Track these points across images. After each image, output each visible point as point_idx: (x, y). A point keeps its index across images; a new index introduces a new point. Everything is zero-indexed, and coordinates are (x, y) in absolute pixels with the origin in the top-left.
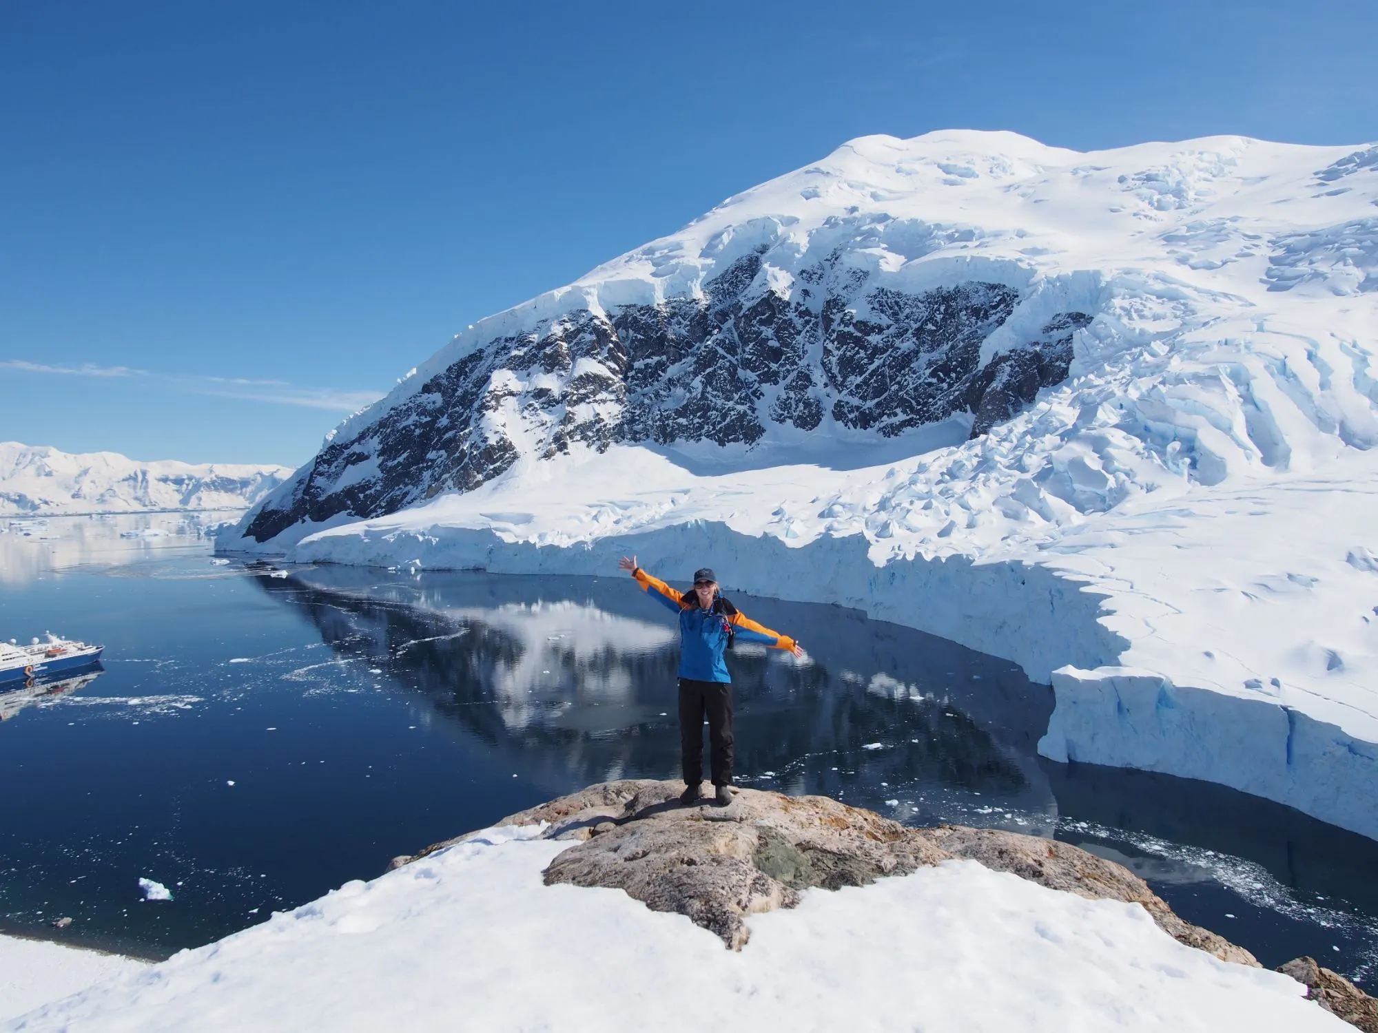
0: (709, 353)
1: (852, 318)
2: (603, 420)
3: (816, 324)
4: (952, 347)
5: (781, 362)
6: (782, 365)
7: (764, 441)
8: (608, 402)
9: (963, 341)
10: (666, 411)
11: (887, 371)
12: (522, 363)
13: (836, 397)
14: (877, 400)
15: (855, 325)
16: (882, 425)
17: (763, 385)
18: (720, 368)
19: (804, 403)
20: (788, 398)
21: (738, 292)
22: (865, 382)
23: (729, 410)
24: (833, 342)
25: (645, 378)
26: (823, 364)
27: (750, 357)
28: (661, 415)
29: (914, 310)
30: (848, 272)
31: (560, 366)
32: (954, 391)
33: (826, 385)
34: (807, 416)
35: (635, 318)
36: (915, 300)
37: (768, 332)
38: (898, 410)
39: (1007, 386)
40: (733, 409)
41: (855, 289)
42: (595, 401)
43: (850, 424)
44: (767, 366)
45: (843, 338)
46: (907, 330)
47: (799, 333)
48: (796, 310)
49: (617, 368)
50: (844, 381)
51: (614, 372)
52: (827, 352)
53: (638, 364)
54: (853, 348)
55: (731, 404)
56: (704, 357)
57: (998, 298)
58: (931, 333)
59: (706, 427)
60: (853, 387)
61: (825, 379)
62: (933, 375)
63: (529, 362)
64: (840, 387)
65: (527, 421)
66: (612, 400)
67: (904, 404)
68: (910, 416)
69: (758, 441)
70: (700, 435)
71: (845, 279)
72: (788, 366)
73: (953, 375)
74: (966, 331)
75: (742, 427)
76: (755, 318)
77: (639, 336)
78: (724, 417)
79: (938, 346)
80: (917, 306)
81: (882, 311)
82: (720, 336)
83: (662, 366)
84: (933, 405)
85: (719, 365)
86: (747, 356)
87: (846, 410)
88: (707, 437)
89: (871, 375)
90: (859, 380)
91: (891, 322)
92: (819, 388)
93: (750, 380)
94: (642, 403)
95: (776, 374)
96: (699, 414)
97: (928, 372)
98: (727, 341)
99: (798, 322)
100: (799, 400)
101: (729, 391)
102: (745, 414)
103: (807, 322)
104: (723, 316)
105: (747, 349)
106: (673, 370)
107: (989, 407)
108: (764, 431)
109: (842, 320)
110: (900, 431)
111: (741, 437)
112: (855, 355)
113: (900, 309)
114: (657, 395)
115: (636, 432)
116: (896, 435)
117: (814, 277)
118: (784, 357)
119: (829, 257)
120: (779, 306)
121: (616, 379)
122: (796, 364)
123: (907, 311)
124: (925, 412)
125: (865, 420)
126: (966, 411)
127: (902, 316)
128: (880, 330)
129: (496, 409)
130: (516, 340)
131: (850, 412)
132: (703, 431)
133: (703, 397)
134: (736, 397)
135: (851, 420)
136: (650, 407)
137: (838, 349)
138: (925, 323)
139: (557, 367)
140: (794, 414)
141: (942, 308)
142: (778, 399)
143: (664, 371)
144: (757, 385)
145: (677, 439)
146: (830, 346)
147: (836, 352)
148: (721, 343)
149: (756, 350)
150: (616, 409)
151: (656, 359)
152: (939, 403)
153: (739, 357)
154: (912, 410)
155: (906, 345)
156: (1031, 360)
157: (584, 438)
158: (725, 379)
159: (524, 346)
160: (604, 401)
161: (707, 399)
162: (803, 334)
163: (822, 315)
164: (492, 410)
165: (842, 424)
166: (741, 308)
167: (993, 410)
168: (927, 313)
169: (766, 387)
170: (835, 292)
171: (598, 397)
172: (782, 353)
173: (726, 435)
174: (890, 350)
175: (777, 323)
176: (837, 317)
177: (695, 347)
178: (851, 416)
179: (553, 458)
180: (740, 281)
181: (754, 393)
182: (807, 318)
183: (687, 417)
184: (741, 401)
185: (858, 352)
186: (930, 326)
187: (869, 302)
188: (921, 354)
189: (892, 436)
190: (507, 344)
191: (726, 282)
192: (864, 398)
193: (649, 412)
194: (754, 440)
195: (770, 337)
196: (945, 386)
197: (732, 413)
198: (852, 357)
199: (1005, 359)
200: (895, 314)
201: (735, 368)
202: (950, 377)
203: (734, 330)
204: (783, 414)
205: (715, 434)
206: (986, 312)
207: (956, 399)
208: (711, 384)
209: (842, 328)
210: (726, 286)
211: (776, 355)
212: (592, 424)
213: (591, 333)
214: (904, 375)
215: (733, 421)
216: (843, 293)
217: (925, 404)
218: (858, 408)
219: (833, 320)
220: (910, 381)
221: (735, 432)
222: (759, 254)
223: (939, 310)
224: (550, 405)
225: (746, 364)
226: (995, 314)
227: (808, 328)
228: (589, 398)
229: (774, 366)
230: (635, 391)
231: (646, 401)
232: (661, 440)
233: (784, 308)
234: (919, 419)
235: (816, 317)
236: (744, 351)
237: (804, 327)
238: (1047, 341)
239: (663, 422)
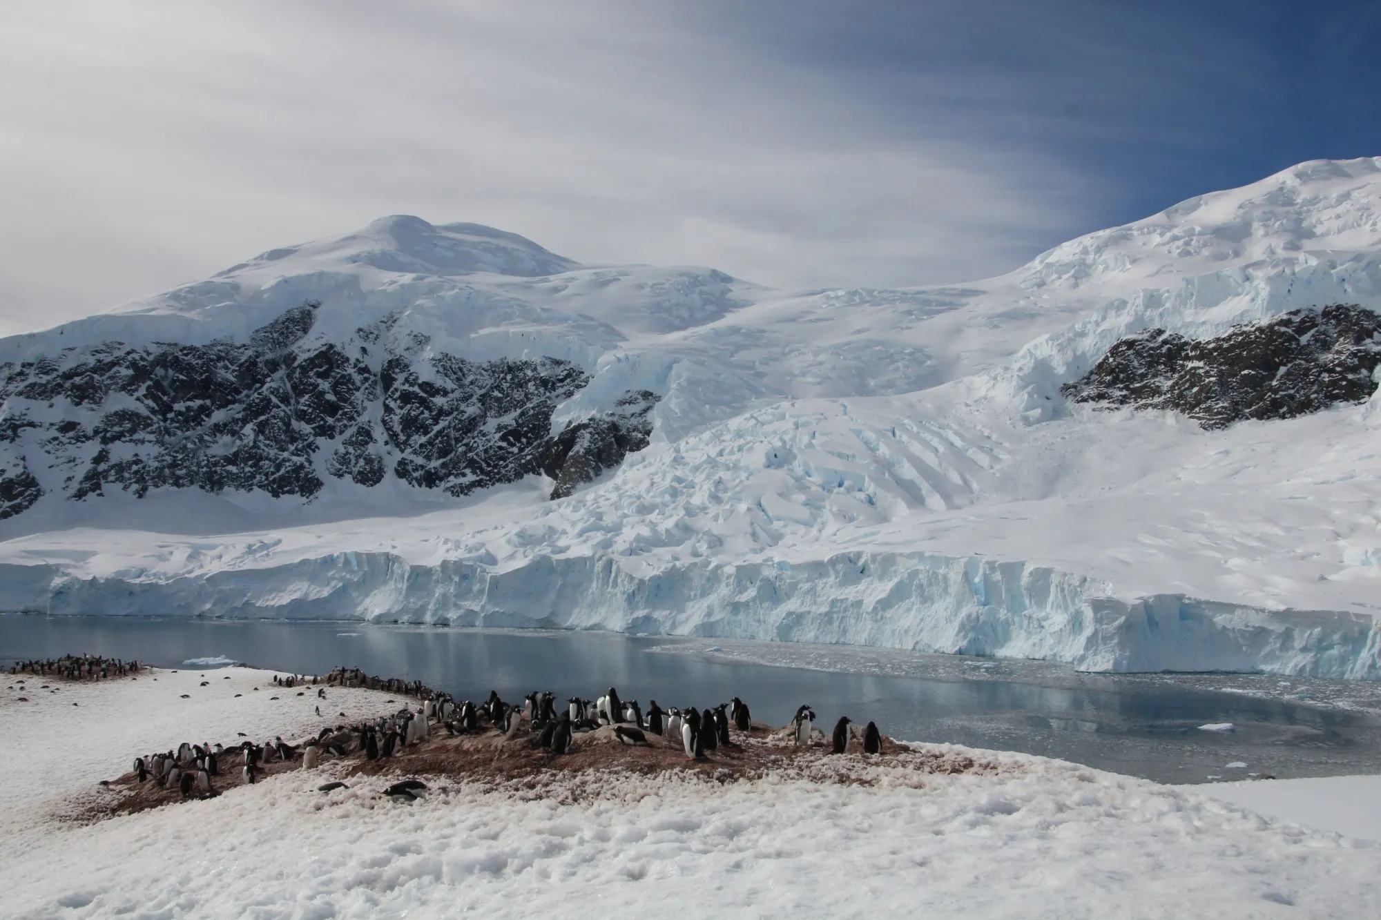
0: (262, 400)
1: (417, 378)
2: (141, 461)
3: (375, 382)
4: (522, 414)
5: (338, 416)
6: (339, 420)
7: (322, 494)
8: (146, 443)
9: (533, 408)
10: (214, 457)
11: (453, 433)
12: (44, 392)
13: (398, 456)
14: (442, 461)
15: (420, 386)
16: (449, 485)
17: (318, 438)
18: (274, 417)
19: (365, 459)
20: (347, 453)
21: (288, 343)
22: (430, 443)
23: (284, 460)
24: (395, 400)
25: (186, 421)
26: (384, 422)
27: (306, 408)
28: (208, 460)
29: (478, 377)
30: (409, 335)
31: (91, 399)
32: (526, 455)
33: (386, 443)
34: (369, 472)
35: (176, 358)
36: (478, 368)
37: (325, 385)
38: (468, 471)
39: (588, 451)
40: (289, 460)
41: (416, 352)
42: (131, 441)
43: (414, 482)
44: (323, 419)
45: (406, 398)
46: (472, 395)
47: (358, 389)
48: (355, 366)
49: (156, 408)
50: (407, 440)
51: (153, 411)
52: (388, 410)
53: (179, 406)
54: (418, 408)
55: (286, 454)
56: (257, 404)
57: (565, 372)
58: (498, 400)
59: (258, 477)
60: (417, 446)
61: (386, 437)
62: (503, 438)
63: (52, 392)
64: (401, 446)
65: (52, 456)
66: (150, 442)
67: (472, 464)
68: (481, 477)
69: (316, 494)
70: (252, 485)
71: (405, 341)
72: (345, 422)
73: (524, 440)
74: (535, 401)
75: (298, 479)
76: (312, 370)
77: (181, 377)
78: (278, 468)
79: (506, 412)
80: (481, 374)
81: (446, 375)
82: (274, 385)
83: (204, 410)
84: (504, 467)
85: (272, 413)
86: (302, 408)
87: (410, 468)
88: (260, 487)
89: (436, 436)
90: (423, 439)
91: (456, 387)
92: (379, 446)
93: (306, 432)
94: (185, 446)
95: (332, 428)
96: (250, 463)
97: (498, 436)
98: (281, 391)
99: (357, 378)
100: (360, 456)
101: (284, 441)
102: (302, 467)
103: (366, 379)
104: (273, 366)
105: (302, 400)
106: (219, 416)
107: (573, 470)
108: (322, 484)
109: (407, 380)
110: (470, 490)
111: (297, 489)
112: (419, 415)
113: (464, 375)
114: (201, 439)
115: (179, 478)
116: (466, 494)
117: (370, 336)
118: (340, 412)
119: (385, 320)
120: (337, 360)
121: (155, 419)
122: (355, 420)
123: (471, 378)
124: (495, 474)
125: (430, 479)
126: (540, 474)
127: (467, 382)
128: (445, 393)
129: (13, 440)
130: (35, 366)
131: (414, 470)
132: (255, 481)
133: (255, 446)
134: (292, 448)
135: (416, 479)
136: (195, 451)
137: (401, 408)
138: (492, 388)
139: (86, 401)
140: (354, 469)
141: (509, 377)
142: (336, 453)
143: (208, 416)
144: (312, 438)
145: (226, 488)
146: (392, 404)
147: (398, 411)
148: (274, 392)
149: (313, 402)
150: (156, 450)
151: (199, 402)
152: (510, 466)
153: (292, 408)
154: (482, 471)
155: (472, 410)
156: (608, 429)
157: (120, 479)
158: (279, 429)
159: (46, 373)
160: (143, 442)
161: (259, 448)
162: (362, 390)
163: (382, 374)
164: (9, 441)
165: (407, 483)
166: (295, 359)
167: (576, 472)
168: (493, 381)
169: (321, 441)
170: (397, 352)
171: (136, 436)
172: (339, 408)
173: (281, 487)
174: (455, 413)
175: (334, 378)
176: (401, 378)
177: (243, 394)
178: (416, 474)
179: (84, 498)
180: (291, 333)
181: (309, 445)
182: (366, 375)
183: (237, 465)
184: (296, 453)
185: (422, 413)
186: (496, 393)
187: (434, 365)
188: (488, 419)
189: (462, 496)
190: (24, 369)
191: (276, 332)
192: (428, 458)
193: (193, 457)
194: (311, 493)
195: (327, 390)
196: (515, 450)
197: (287, 464)
198: (417, 417)
199: (585, 426)
200: (458, 379)
201: (289, 417)
202: (520, 441)
203: (286, 380)
204: (341, 469)
205: (268, 485)
206: (554, 384)
207: (529, 462)
208: (263, 433)
209: (406, 387)
210: (275, 335)
211: (333, 409)
212: (130, 464)
213: (127, 367)
214: (473, 438)
215: (288, 472)
216: (406, 354)
217: (495, 466)
218: (422, 467)
219: (395, 380)
220: (481, 444)
221: (290, 484)
222: (311, 308)
223: (505, 378)
224: (78, 441)
225: (301, 416)
226: (562, 387)
227: (366, 385)
228: (125, 436)
229: (330, 420)
230: (175, 435)
231: (190, 446)
232: (208, 487)
233: (343, 363)
234: (490, 480)
235: (375, 375)
236: (298, 403)
237: (363, 384)
238: (621, 412)
239: (210, 468)
